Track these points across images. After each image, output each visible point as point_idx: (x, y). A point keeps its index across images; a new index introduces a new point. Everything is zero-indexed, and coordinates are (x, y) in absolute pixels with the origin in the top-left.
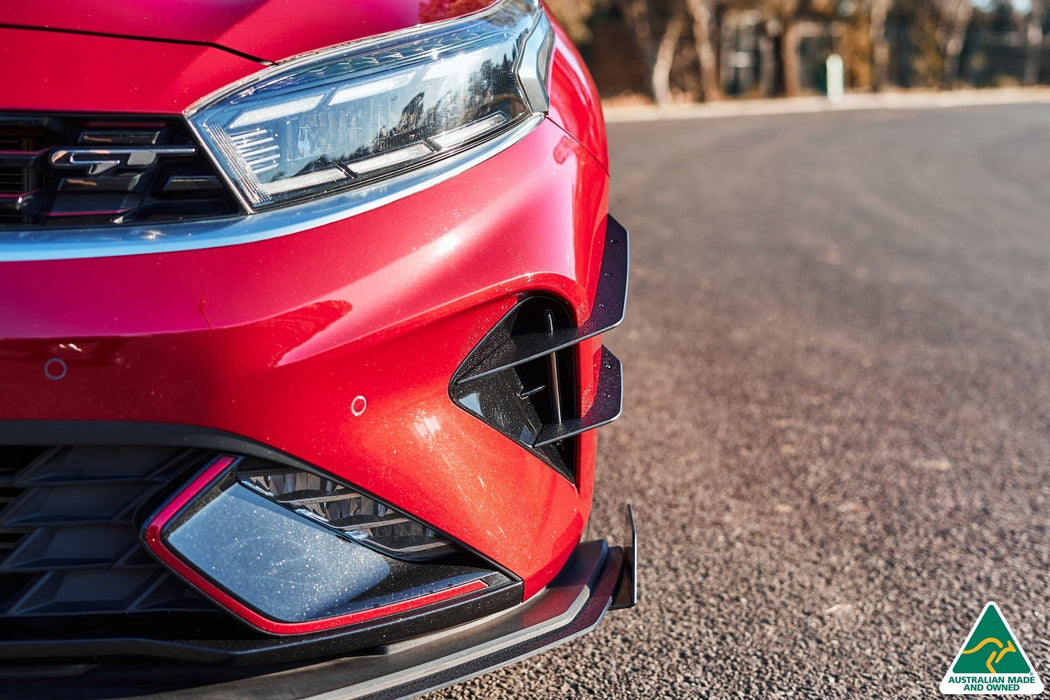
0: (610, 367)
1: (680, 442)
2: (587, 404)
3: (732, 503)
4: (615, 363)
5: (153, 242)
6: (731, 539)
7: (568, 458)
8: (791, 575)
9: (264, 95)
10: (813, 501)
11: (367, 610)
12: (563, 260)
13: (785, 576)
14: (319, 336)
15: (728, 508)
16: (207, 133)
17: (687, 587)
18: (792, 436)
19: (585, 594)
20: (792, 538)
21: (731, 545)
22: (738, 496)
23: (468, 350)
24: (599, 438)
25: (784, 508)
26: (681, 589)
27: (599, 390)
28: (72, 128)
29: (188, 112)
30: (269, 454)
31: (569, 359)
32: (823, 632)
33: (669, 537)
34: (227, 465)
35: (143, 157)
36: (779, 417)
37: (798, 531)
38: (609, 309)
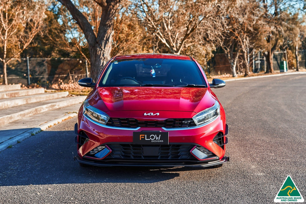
0: (227, 139)
2: (225, 142)
4: (227, 138)
5: (189, 128)
6: (242, 161)
7: (223, 147)
8: (248, 164)
9: (197, 116)
10: (253, 158)
11: (207, 159)
12: (222, 128)
14: (203, 136)
16: (194, 119)
18: (252, 151)
19: (225, 160)
22: (243, 157)
23: (214, 137)
24: (226, 146)
25: (249, 159)
27: (226, 141)
28: (184, 120)
29: (192, 118)
30: (199, 145)
31: (223, 138)
32: (251, 168)
33: (234, 161)
34: (196, 146)
35: (189, 122)
37: (250, 161)
38: (226, 133)
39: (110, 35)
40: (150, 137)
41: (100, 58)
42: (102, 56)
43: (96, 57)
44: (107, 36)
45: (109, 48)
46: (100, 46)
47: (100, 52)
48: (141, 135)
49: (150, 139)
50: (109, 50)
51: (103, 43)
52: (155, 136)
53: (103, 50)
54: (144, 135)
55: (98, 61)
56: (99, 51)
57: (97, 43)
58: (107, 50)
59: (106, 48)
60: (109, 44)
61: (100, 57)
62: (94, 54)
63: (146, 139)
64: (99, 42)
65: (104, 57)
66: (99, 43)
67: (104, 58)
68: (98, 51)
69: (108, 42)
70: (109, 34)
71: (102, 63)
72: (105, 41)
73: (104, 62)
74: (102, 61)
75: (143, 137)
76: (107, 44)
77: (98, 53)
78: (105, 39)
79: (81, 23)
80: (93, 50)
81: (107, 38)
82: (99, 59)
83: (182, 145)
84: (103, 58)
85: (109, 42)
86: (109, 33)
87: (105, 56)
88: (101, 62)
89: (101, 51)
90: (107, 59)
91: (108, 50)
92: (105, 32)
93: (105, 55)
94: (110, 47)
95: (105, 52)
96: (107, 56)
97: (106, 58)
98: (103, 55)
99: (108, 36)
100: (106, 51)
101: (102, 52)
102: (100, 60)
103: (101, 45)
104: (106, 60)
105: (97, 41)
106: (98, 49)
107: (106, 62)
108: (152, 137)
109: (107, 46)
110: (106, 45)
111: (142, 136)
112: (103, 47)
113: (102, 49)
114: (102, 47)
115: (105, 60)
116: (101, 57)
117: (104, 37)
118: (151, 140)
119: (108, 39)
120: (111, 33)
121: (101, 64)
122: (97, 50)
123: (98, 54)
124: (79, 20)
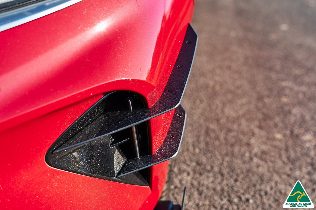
1: (240, 92)
3: (256, 131)
6: (252, 155)
8: (276, 183)
10: (292, 132)
13: (273, 184)
15: (253, 134)
17: (226, 188)
20: (280, 157)
21: (251, 159)
25: (279, 136)
26: (222, 190)
36: (283, 80)
37: (283, 152)
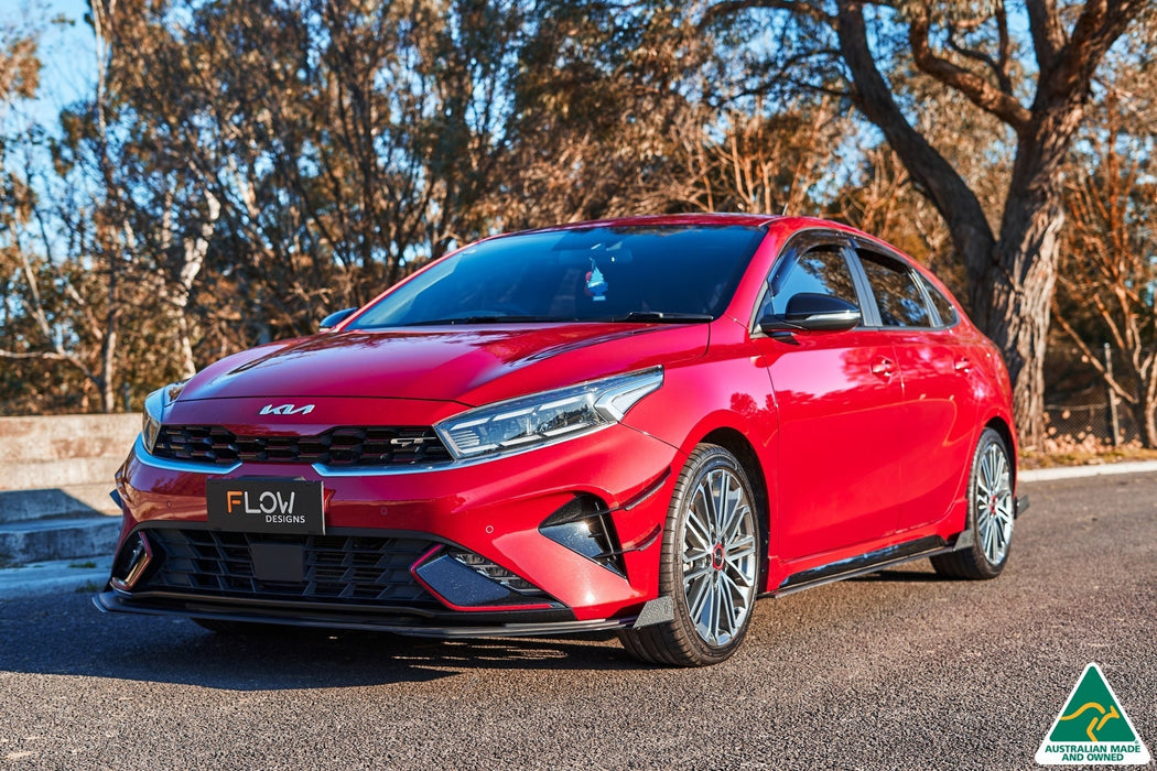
28: (396, 431)
35: (419, 441)
39: (1044, 232)
40: (261, 499)
41: (1004, 321)
42: (1012, 313)
43: (988, 317)
44: (1032, 237)
45: (1040, 280)
46: (1004, 276)
47: (1003, 297)
48: (230, 494)
49: (259, 511)
50: (1042, 290)
51: (1017, 262)
52: (277, 498)
53: (1017, 288)
54: (241, 493)
55: (997, 330)
56: (999, 295)
57: (996, 263)
58: (1032, 289)
59: (1028, 281)
60: (1040, 265)
61: (1005, 314)
62: (984, 304)
63: (248, 511)
64: (1002, 259)
65: (1018, 314)
66: (1001, 264)
67: (1022, 320)
68: (996, 292)
69: (1035, 258)
70: (1041, 229)
71: (1011, 338)
72: (1023, 257)
73: (1021, 334)
74: (1011, 333)
75: (239, 502)
76: (1033, 267)
77: (995, 303)
78: (1024, 247)
79: (937, 195)
80: (980, 292)
81: (1035, 241)
82: (1001, 323)
83: (386, 539)
84: (1016, 320)
85: (1039, 256)
86: (1040, 223)
87: (1022, 314)
88: (1006, 334)
89: (1008, 294)
90: (1033, 323)
91: (1037, 288)
92: (1026, 221)
93: (1024, 310)
94: (1045, 279)
95: (1021, 297)
96: (1033, 314)
97: (1027, 319)
98: (1017, 310)
99: (1037, 237)
100: (1027, 292)
101: (1012, 296)
102: (1002, 327)
103: (1007, 272)
104: (1029, 327)
105: (995, 255)
106: (996, 285)
107: (1029, 334)
108: (268, 503)
109: (1033, 274)
110: (1031, 271)
111: (233, 498)
112: (1016, 279)
113: (1012, 287)
114: (1011, 280)
115: (1023, 326)
116: (1008, 315)
117: (1022, 239)
118: (263, 514)
119: (1035, 249)
120: (1050, 224)
121: (1009, 345)
122: (993, 290)
123: (998, 303)
124: (933, 183)
